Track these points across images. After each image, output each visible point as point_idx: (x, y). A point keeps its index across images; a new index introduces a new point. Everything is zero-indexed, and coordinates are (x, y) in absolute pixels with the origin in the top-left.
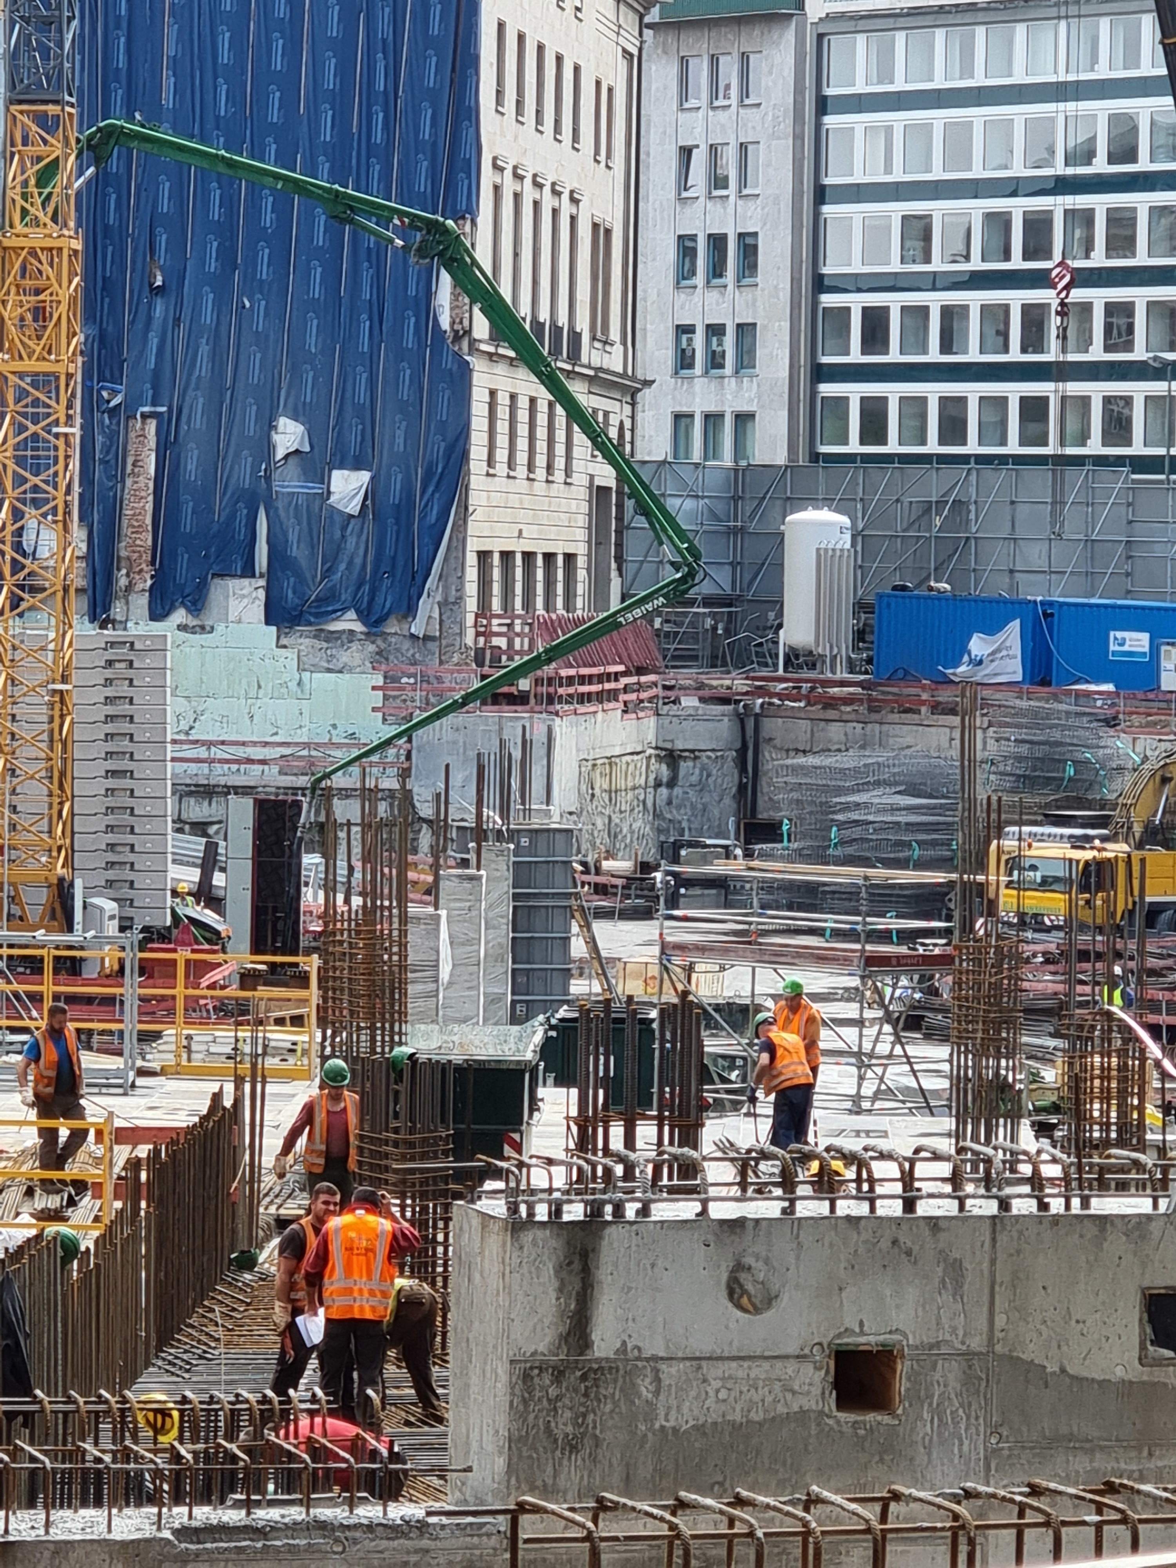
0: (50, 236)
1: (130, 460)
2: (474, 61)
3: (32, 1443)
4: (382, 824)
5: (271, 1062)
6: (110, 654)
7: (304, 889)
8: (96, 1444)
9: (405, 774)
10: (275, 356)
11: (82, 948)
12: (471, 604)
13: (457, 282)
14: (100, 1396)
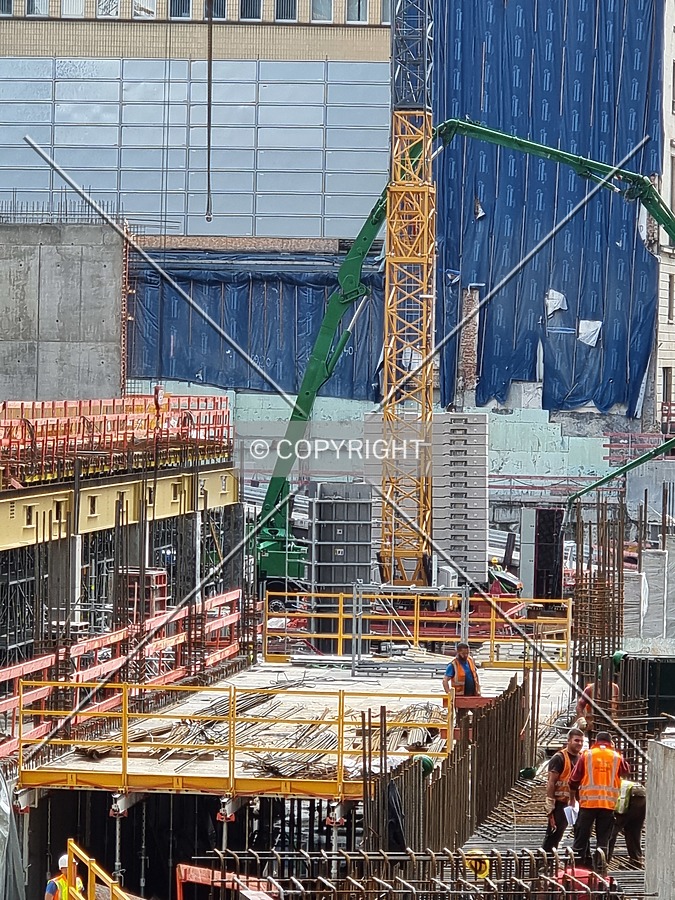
0: (418, 185)
1: (464, 314)
2: (659, 85)
3: (405, 878)
4: (609, 523)
6: (453, 426)
7: (564, 561)
8: (442, 879)
9: (622, 495)
10: (547, 256)
11: (437, 595)
12: (660, 398)
13: (650, 212)
14: (444, 851)
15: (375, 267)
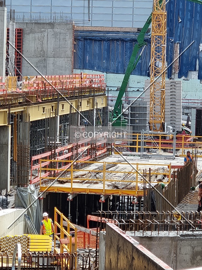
0: (161, 12)
1: (175, 51)
3: (156, 220)
5: (198, 154)
6: (171, 84)
8: (167, 220)
10: (200, 33)
11: (166, 135)
14: (168, 212)
15: (148, 36)
